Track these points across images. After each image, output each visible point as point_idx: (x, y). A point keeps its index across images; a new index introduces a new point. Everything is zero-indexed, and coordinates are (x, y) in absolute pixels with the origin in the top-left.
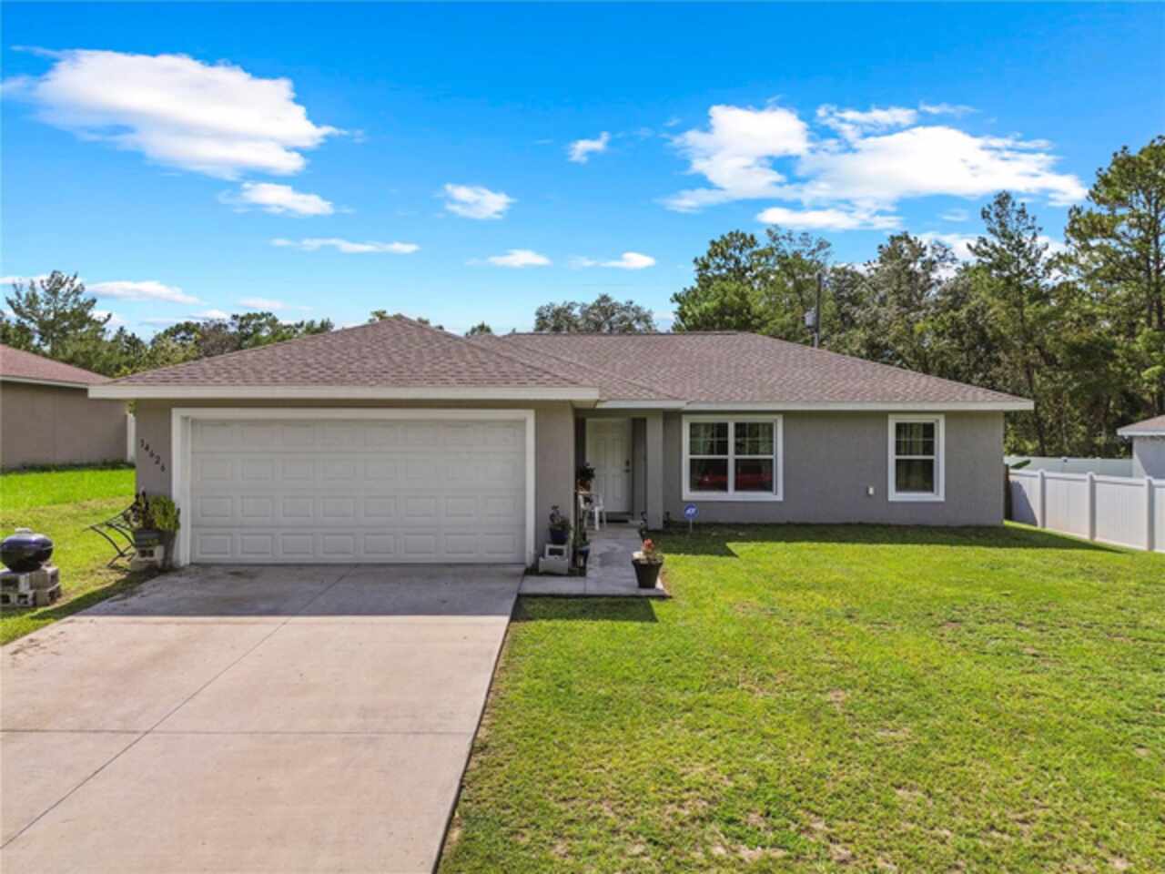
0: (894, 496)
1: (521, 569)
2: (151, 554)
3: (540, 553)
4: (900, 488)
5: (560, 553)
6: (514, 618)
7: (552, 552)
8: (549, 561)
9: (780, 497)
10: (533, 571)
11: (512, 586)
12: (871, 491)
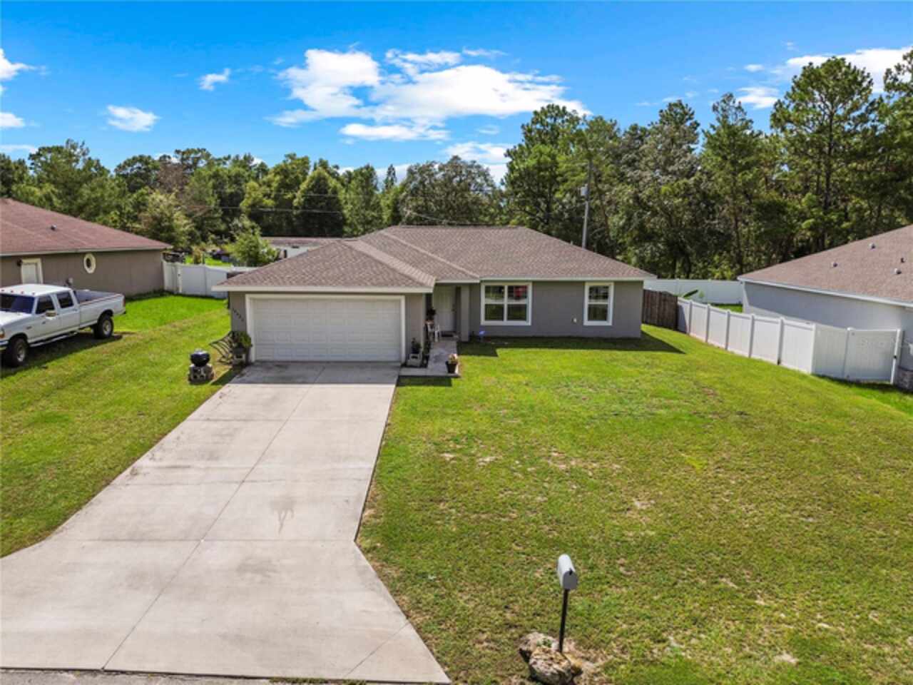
0: (587, 323)
1: (399, 364)
2: (241, 357)
3: (407, 357)
4: (590, 319)
5: (416, 358)
6: (398, 385)
7: (413, 357)
8: (412, 361)
9: (529, 324)
10: (405, 365)
11: (396, 372)
12: (575, 320)
